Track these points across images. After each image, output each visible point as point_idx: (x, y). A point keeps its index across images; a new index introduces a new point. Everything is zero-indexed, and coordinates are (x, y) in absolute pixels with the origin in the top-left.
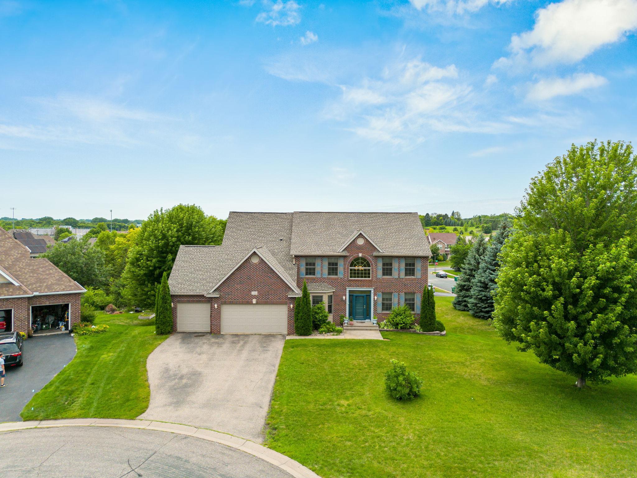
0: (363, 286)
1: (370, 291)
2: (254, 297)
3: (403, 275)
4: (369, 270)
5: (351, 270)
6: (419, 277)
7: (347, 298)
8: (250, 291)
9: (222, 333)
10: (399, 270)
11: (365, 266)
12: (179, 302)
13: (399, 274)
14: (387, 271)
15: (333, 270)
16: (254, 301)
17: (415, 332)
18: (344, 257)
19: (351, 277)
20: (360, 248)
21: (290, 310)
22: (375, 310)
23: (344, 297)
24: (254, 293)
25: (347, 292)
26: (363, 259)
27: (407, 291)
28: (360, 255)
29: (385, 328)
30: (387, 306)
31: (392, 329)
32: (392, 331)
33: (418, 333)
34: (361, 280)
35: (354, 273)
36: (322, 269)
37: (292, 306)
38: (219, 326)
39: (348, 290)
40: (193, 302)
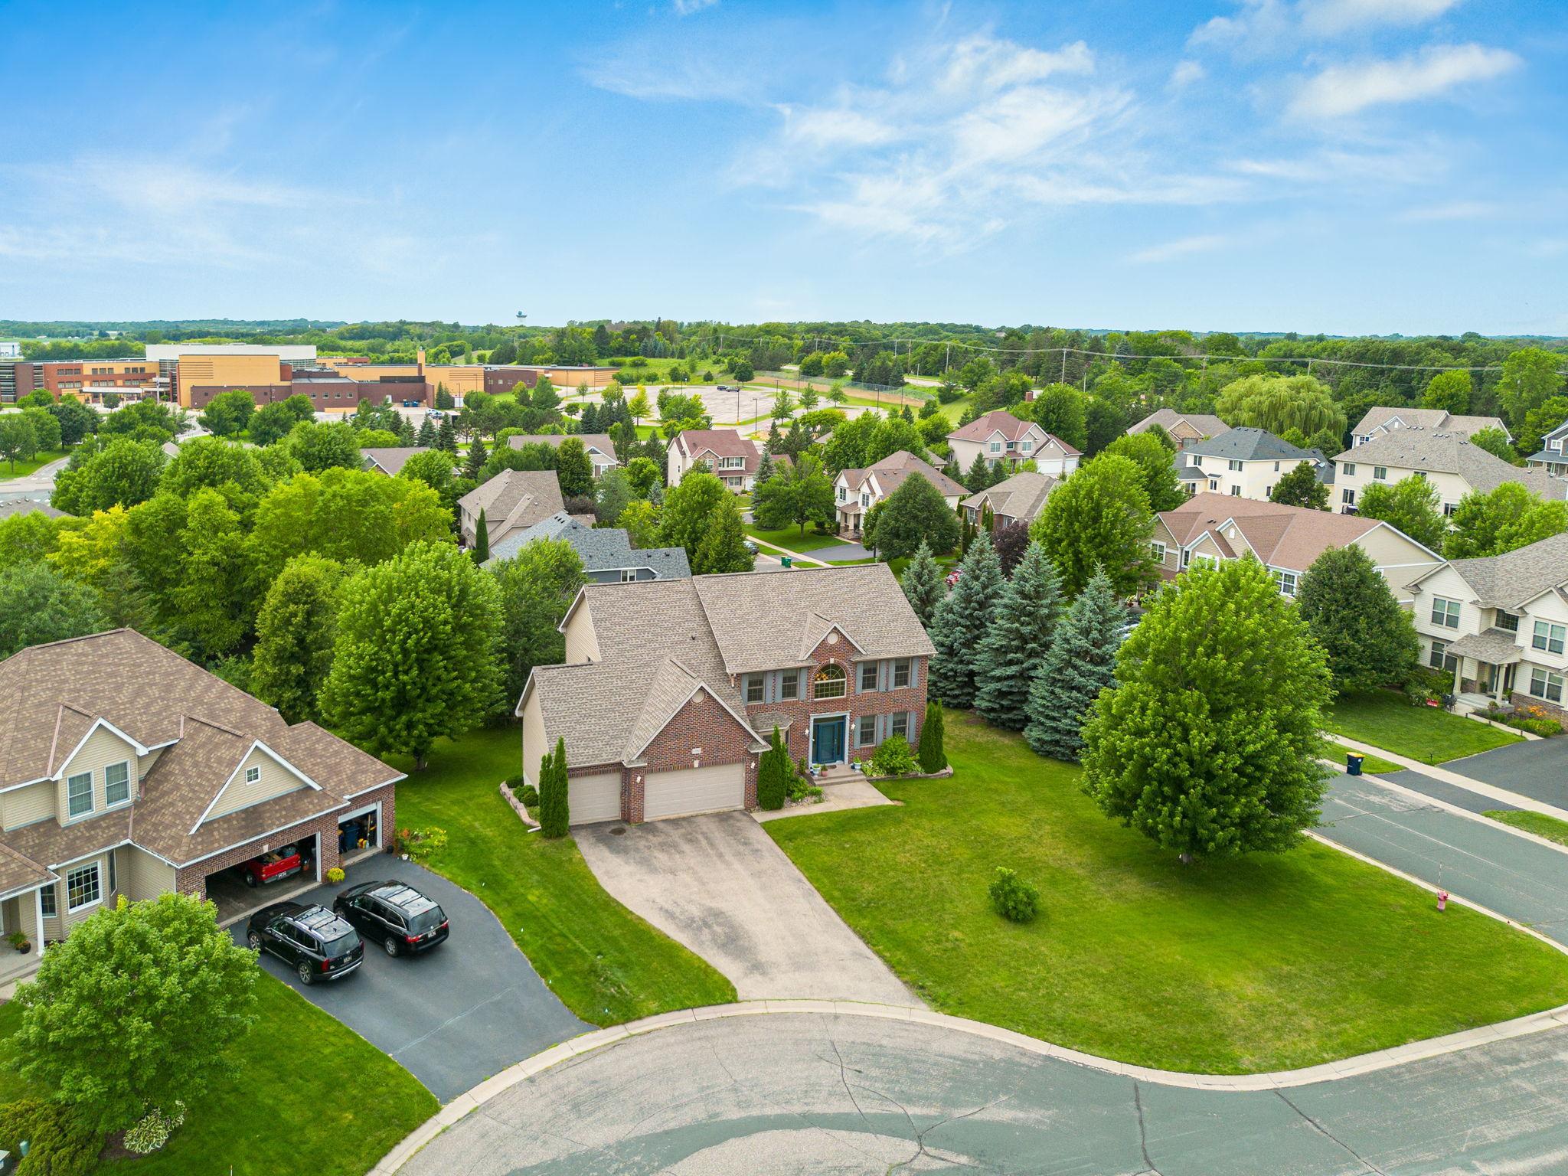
0: (835, 710)
1: (844, 717)
2: (697, 757)
3: (892, 687)
4: (843, 683)
5: (817, 685)
6: (915, 686)
7: (809, 732)
8: (690, 749)
9: (645, 820)
10: (885, 678)
11: (837, 677)
12: (571, 776)
13: (887, 685)
14: (869, 682)
15: (789, 690)
16: (696, 764)
17: (916, 778)
18: (809, 668)
19: (817, 697)
20: (832, 650)
21: (748, 771)
22: (851, 745)
23: (807, 731)
24: (696, 751)
25: (812, 722)
26: (835, 666)
27: (897, 710)
28: (832, 661)
29: (875, 775)
30: (867, 736)
31: (883, 776)
32: (883, 780)
33: (920, 778)
34: (832, 701)
35: (821, 691)
36: (773, 690)
37: (753, 765)
38: (641, 810)
39: (812, 719)
40: (595, 774)
